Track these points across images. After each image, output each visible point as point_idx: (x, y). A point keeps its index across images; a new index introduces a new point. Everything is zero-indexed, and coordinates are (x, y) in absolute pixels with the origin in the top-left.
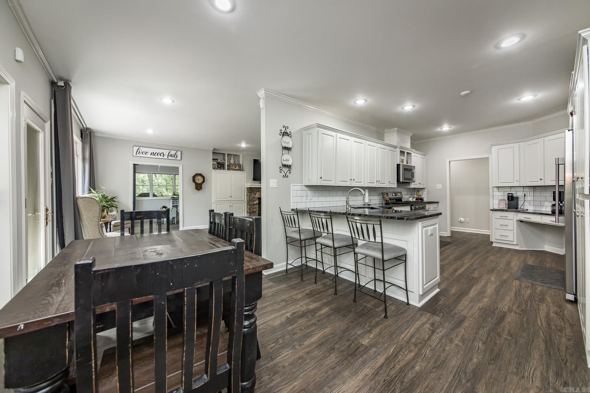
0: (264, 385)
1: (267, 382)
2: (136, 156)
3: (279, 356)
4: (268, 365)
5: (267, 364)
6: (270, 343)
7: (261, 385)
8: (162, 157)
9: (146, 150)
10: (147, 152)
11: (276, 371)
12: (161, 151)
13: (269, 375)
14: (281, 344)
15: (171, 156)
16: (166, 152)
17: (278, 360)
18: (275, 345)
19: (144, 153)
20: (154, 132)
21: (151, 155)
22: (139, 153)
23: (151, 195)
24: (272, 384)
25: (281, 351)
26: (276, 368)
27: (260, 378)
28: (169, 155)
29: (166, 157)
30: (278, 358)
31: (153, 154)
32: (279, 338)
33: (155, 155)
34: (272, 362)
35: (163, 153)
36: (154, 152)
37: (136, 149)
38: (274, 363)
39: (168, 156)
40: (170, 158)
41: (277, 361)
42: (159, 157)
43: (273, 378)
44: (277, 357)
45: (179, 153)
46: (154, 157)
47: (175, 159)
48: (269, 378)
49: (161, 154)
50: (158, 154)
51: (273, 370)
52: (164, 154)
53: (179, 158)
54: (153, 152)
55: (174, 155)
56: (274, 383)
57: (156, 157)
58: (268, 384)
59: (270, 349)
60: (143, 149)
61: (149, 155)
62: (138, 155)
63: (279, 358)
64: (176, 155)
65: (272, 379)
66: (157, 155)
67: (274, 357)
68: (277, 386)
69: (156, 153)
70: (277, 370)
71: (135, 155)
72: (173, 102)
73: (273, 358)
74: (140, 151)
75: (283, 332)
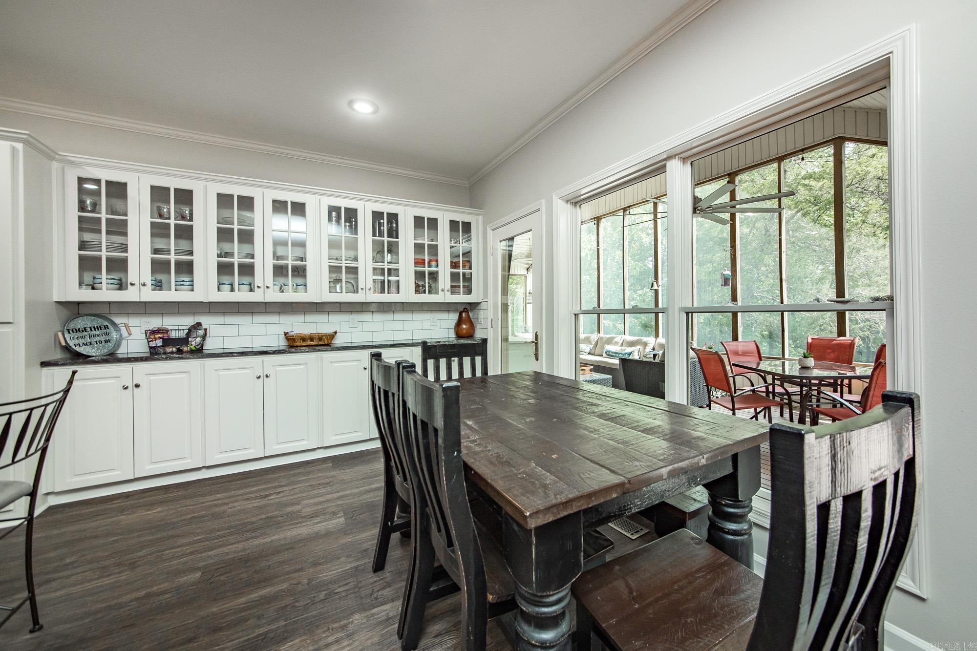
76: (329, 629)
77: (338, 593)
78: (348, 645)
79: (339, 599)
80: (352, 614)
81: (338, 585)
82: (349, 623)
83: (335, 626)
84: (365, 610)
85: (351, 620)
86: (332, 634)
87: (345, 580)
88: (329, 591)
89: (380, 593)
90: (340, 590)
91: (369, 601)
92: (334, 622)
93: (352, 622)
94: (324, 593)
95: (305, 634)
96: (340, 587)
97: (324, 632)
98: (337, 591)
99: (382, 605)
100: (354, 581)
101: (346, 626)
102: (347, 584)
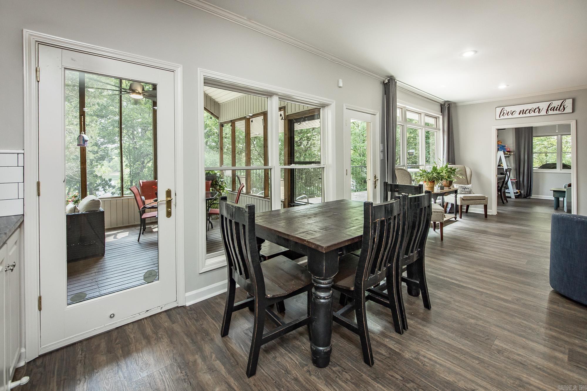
0: (338, 375)
1: (342, 377)
2: (500, 118)
3: (383, 386)
4: (364, 376)
5: (366, 375)
6: (400, 373)
7: (338, 373)
8: (537, 114)
9: (512, 108)
10: (514, 112)
11: (359, 385)
12: (535, 106)
13: (352, 379)
14: (404, 386)
15: (553, 109)
16: (544, 106)
17: (376, 386)
18: (400, 380)
19: (509, 113)
20: (508, 85)
21: (520, 114)
22: (503, 115)
23: (559, 166)
24: (340, 382)
25: (392, 387)
26: (363, 384)
27: (345, 371)
28: (549, 108)
29: (543, 113)
30: (378, 385)
31: (523, 112)
32: (415, 383)
33: (525, 113)
34: (370, 379)
35: (538, 108)
36: (524, 110)
37: (499, 110)
38: (370, 381)
39: (547, 110)
40: (550, 112)
41: (374, 384)
42: (533, 114)
43: (349, 383)
44: (381, 384)
45: (569, 104)
46: (524, 115)
47: (560, 112)
48: (347, 379)
49: (535, 109)
50: (531, 111)
51: (360, 382)
52: (540, 109)
53: (569, 109)
54: (522, 110)
55: (559, 107)
56: (343, 384)
57: (528, 115)
58: (340, 379)
59: (389, 375)
60: (509, 109)
61: (516, 115)
62: (502, 117)
63: (381, 386)
64: (562, 107)
65: (347, 382)
66: (529, 112)
67: (379, 381)
68: (340, 388)
69: (527, 110)
70: (361, 386)
71: (498, 118)
72: (476, 52)
73: (377, 379)
74: (505, 112)
75: (431, 386)
76: (424, 365)
77: (401, 377)
78: (422, 351)
79: (404, 373)
80: (407, 360)
81: (396, 381)
82: (413, 357)
83: (420, 363)
84: (399, 354)
85: (411, 358)
86: (425, 361)
87: (390, 380)
88: (404, 383)
89: (385, 354)
90: (398, 376)
91: (394, 356)
92: (418, 365)
93: (411, 356)
94: (408, 385)
95: (436, 375)
96: (397, 379)
97: (427, 366)
98: (401, 378)
99: (392, 349)
100: (387, 373)
101: (415, 358)
102: (392, 376)
